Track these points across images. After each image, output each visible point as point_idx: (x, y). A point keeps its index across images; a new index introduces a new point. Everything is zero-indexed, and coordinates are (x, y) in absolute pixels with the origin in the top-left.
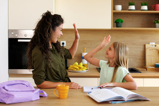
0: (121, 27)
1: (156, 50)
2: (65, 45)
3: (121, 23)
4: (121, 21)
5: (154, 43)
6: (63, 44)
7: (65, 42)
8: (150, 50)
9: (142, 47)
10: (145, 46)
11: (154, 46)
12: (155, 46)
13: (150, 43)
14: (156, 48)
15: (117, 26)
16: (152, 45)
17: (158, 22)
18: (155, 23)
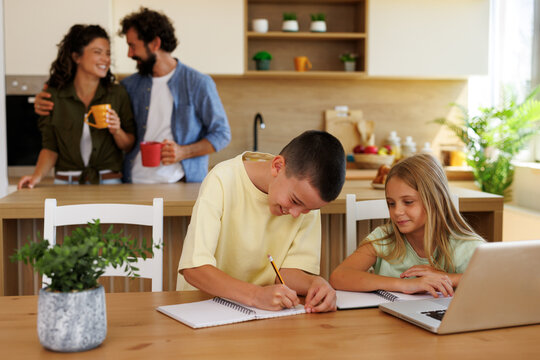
0: (266, 69)
1: (349, 125)
3: (266, 61)
4: (266, 57)
5: (345, 109)
8: (336, 123)
9: (319, 117)
10: (324, 115)
11: (345, 116)
12: (349, 114)
13: (339, 109)
14: (350, 118)
15: (259, 68)
16: (342, 112)
17: (349, 59)
18: (343, 62)
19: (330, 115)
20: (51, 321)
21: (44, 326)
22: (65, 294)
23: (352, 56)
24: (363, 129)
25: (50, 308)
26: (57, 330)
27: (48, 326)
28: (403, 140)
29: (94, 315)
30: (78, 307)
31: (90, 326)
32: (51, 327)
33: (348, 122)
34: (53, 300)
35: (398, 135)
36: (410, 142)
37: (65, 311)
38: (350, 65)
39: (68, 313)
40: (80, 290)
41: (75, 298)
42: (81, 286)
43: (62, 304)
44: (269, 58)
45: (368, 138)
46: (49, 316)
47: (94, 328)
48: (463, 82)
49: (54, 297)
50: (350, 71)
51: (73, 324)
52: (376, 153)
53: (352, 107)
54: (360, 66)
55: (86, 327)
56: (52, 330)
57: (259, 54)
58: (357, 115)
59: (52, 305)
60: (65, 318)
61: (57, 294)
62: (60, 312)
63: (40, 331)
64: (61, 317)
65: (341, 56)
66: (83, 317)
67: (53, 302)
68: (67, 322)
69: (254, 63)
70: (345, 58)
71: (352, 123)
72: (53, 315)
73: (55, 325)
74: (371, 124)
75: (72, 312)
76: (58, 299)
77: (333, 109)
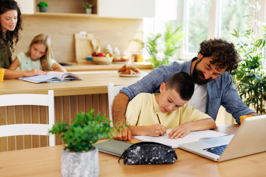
0: (45, 11)
5: (84, 33)
8: (80, 41)
10: (74, 36)
11: (84, 36)
12: (86, 36)
13: (81, 33)
14: (87, 38)
15: (41, 11)
16: (83, 35)
17: (88, 8)
18: (85, 9)
19: (77, 36)
20: (71, 168)
21: (66, 171)
22: (79, 153)
23: (90, 6)
24: (95, 44)
25: (70, 161)
26: (74, 174)
27: (69, 171)
28: (114, 49)
29: (94, 165)
30: (86, 160)
31: (92, 170)
32: (71, 172)
33: (86, 40)
34: (71, 156)
35: (111, 47)
36: (117, 50)
37: (79, 163)
38: (89, 10)
39: (81, 164)
40: (86, 151)
41: (85, 156)
42: (87, 149)
43: (77, 159)
44: (46, 6)
45: (97, 48)
46: (69, 166)
47: (94, 172)
48: (141, 20)
49: (72, 155)
50: (89, 13)
51: (83, 170)
52: (105, 56)
53: (88, 32)
54: (94, 11)
55: (90, 171)
56: (72, 174)
57: (41, 3)
58: (91, 36)
59: (72, 160)
60: (79, 167)
61: (74, 154)
62: (76, 164)
63: (63, 174)
64: (76, 167)
65: (84, 6)
66: (89, 166)
67: (72, 158)
68: (80, 169)
69: (38, 8)
70: (86, 7)
71: (88, 41)
72: (72, 165)
73: (73, 171)
74: (99, 41)
75: (83, 163)
76: (75, 156)
77: (79, 33)
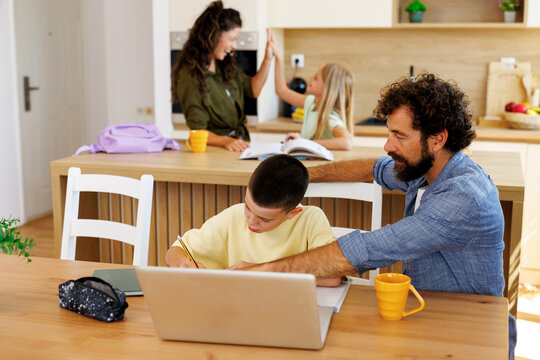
0: (419, 21)
1: (514, 78)
2: (301, 64)
3: (420, 12)
4: (418, 7)
5: (512, 61)
6: (297, 61)
7: (301, 58)
8: (500, 76)
9: (482, 69)
10: (487, 66)
11: (512, 67)
12: (516, 67)
13: (504, 60)
14: (517, 71)
15: (412, 21)
16: (508, 65)
17: (509, 9)
18: (502, 12)
19: (493, 66)
23: (511, 5)
33: (513, 75)
38: (510, 15)
44: (423, 9)
45: (533, 93)
50: (511, 22)
52: (525, 112)
53: (520, 59)
54: (520, 16)
57: (412, 5)
58: (525, 67)
65: (500, 6)
70: (504, 8)
71: (518, 77)
77: (499, 60)
